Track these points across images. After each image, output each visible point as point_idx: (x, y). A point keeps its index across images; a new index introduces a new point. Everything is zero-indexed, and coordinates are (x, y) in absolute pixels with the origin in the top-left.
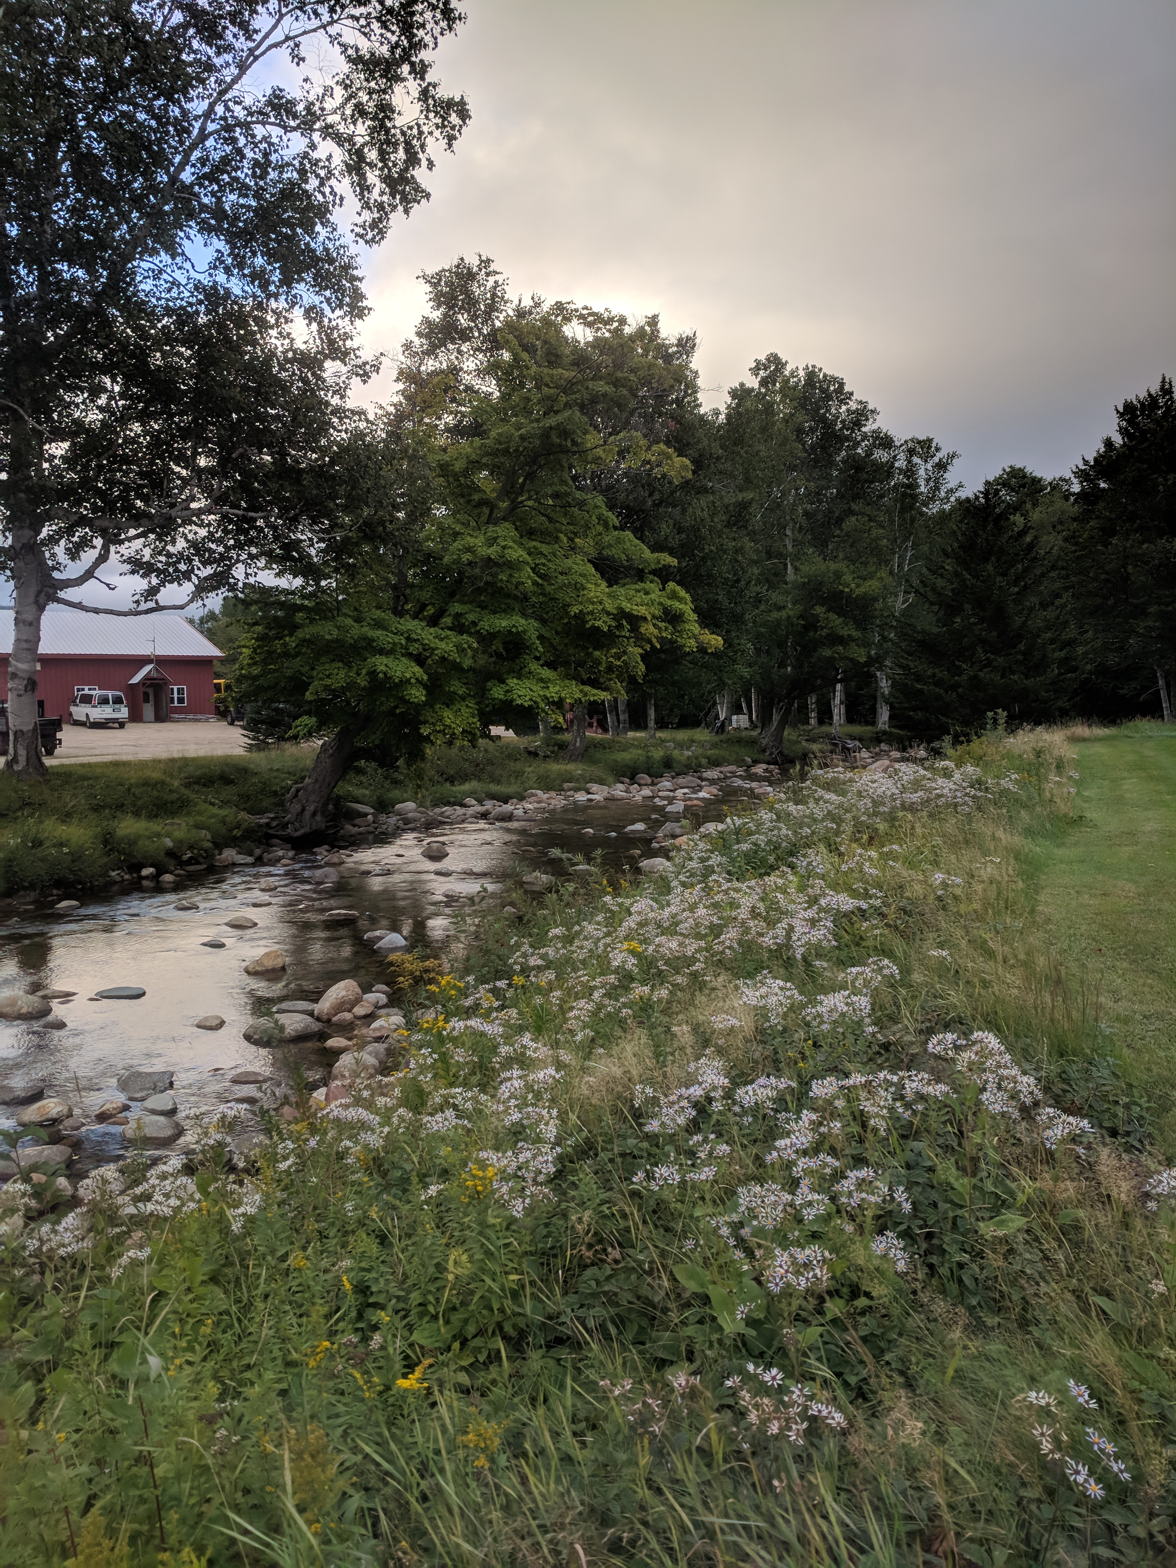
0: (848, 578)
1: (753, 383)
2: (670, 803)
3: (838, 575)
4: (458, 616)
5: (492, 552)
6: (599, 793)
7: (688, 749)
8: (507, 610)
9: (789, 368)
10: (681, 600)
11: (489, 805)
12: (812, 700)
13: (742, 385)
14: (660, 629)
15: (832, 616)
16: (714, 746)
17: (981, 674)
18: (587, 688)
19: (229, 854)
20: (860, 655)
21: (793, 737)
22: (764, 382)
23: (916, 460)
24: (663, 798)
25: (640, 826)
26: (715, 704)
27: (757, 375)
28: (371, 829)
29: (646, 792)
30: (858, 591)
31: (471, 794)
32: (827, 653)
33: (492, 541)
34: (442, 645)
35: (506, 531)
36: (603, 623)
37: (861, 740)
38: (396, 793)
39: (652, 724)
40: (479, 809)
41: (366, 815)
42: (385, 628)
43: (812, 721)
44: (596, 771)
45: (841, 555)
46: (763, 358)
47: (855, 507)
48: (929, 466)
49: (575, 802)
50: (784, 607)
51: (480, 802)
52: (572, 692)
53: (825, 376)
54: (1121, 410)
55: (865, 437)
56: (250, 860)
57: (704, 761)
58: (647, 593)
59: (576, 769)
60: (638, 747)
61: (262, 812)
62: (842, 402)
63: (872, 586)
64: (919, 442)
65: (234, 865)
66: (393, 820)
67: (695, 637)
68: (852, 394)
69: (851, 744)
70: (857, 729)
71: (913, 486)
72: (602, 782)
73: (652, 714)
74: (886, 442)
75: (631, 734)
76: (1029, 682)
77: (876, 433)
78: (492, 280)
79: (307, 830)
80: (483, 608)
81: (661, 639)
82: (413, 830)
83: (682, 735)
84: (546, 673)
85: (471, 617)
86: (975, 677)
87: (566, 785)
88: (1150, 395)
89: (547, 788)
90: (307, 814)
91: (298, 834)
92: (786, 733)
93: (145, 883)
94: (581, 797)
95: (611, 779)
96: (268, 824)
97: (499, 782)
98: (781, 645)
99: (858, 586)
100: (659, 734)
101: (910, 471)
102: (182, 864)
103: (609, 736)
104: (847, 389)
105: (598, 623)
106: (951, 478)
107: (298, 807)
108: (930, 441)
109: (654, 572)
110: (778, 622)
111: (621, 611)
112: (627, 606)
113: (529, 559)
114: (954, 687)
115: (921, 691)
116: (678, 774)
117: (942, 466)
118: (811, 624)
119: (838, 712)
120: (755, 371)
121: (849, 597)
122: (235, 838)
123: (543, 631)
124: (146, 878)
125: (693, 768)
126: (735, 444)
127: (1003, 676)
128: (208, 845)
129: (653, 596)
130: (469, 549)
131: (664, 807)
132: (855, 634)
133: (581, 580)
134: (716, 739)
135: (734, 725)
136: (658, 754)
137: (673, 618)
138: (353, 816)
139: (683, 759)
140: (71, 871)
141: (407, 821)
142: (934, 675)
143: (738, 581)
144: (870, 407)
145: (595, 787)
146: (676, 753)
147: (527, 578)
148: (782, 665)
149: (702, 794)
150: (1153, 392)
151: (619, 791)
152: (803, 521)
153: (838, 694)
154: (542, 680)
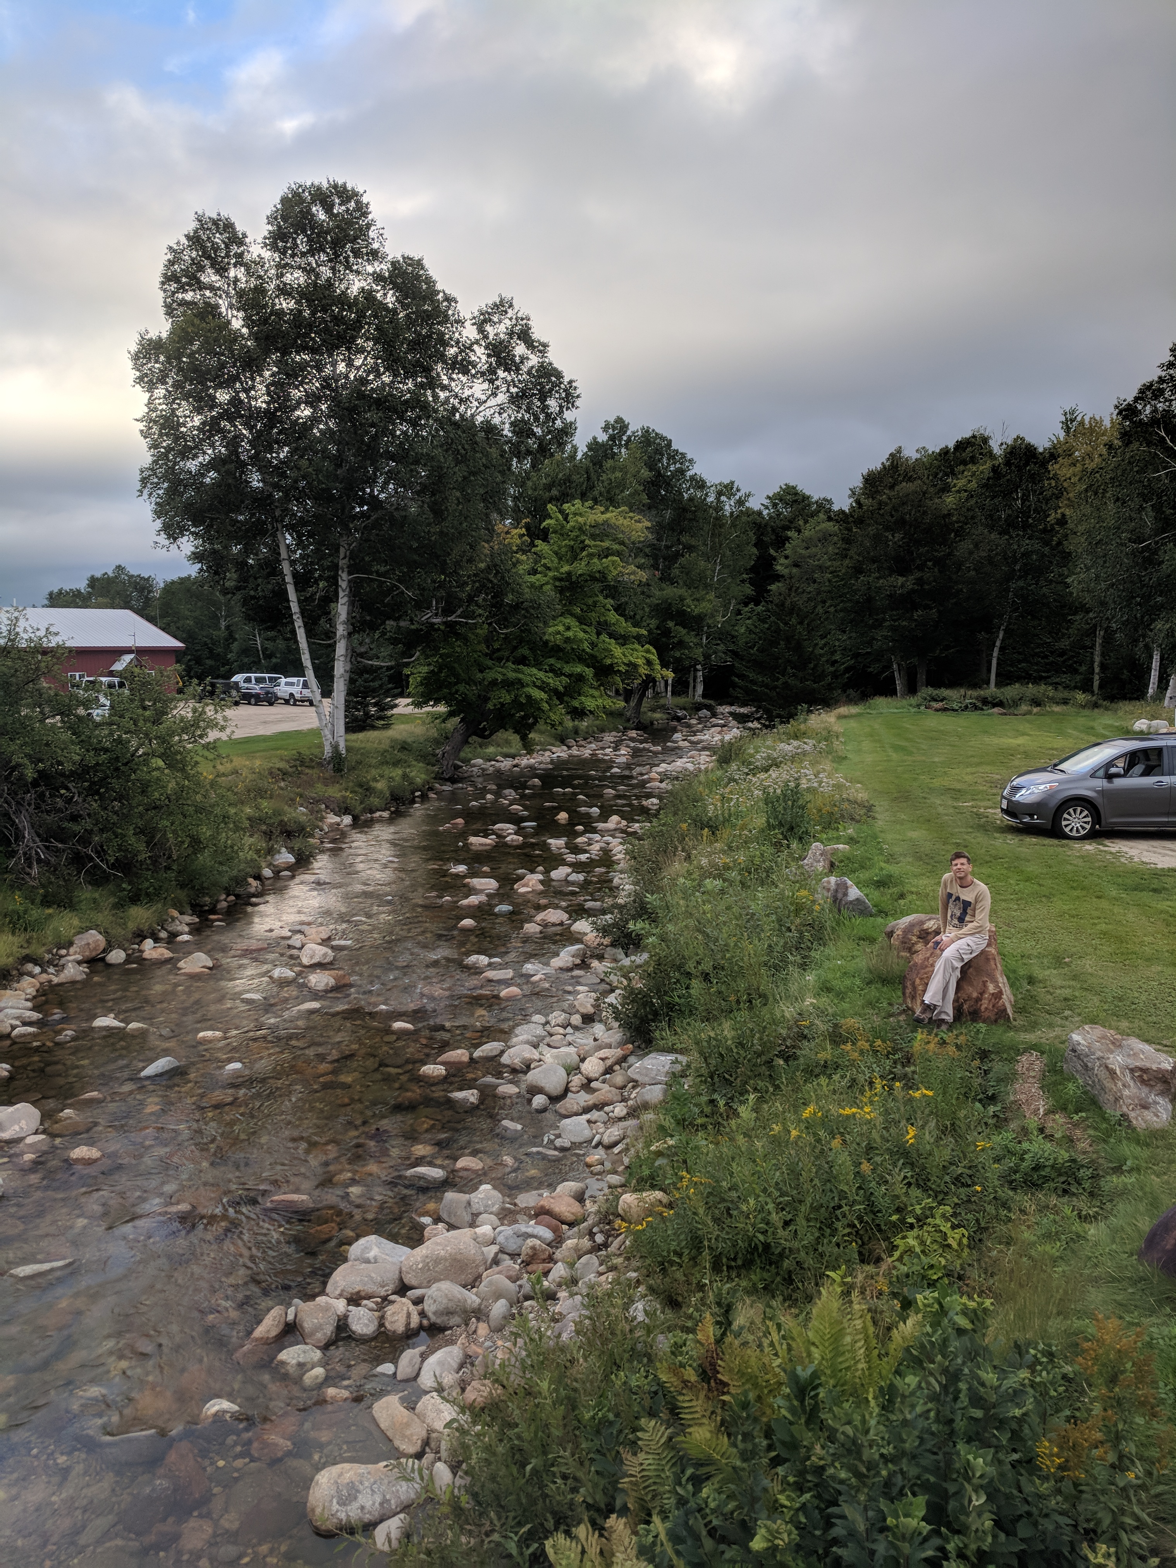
1: (603, 437)
3: (681, 598)
9: (631, 428)
13: (596, 439)
22: (612, 438)
23: (723, 498)
27: (606, 432)
37: (685, 709)
45: (681, 583)
46: (612, 420)
48: (732, 501)
53: (657, 435)
55: (686, 480)
58: (637, 651)
62: (670, 456)
63: (704, 606)
64: (725, 485)
69: (680, 713)
71: (722, 518)
74: (700, 484)
77: (693, 478)
99: (696, 606)
101: (719, 507)
108: (732, 482)
120: (605, 429)
129: (640, 652)
137: (649, 663)
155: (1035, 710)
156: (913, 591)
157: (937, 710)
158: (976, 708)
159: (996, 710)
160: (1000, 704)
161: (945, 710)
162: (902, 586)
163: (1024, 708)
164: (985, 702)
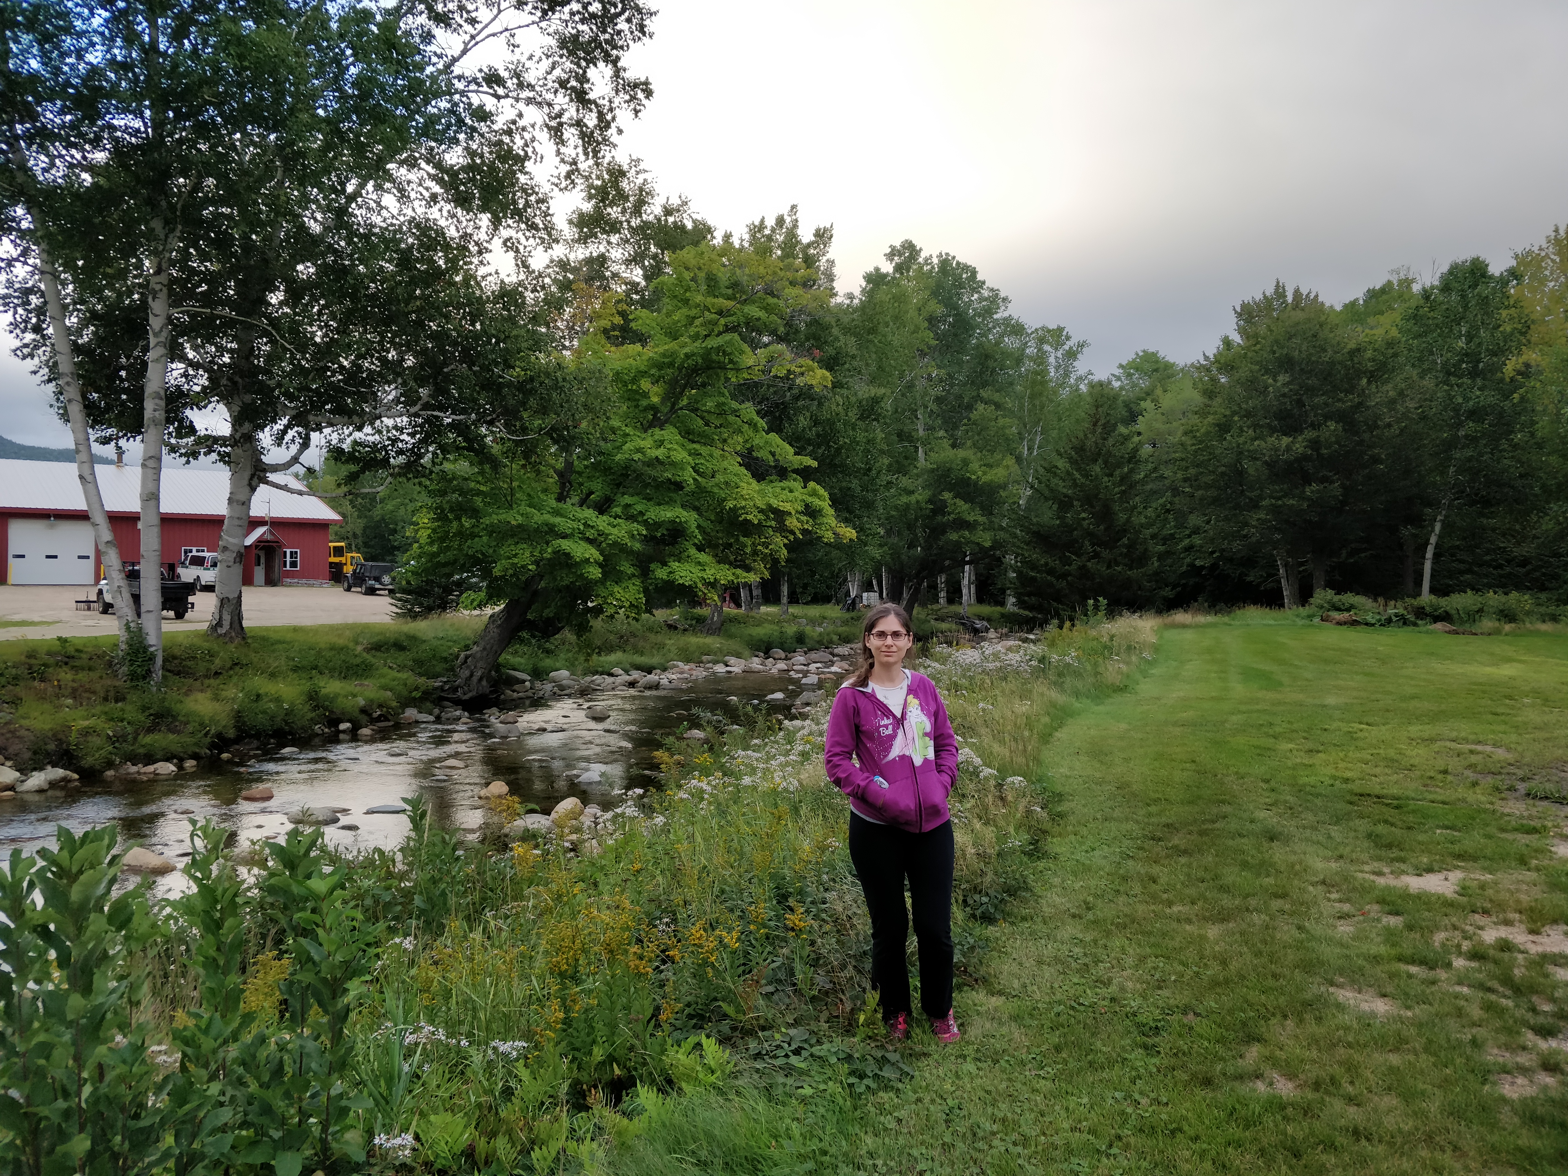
0: (975, 466)
1: (887, 268)
2: (805, 676)
3: (966, 462)
4: (628, 506)
5: (660, 453)
6: (737, 666)
7: (820, 625)
8: (670, 502)
9: (923, 255)
10: (819, 497)
11: (636, 675)
12: (942, 579)
13: (877, 269)
14: (802, 522)
15: (960, 502)
16: (845, 623)
17: (1089, 564)
18: (739, 571)
19: (411, 713)
20: (986, 539)
21: (922, 616)
22: (898, 268)
23: (1046, 347)
24: (798, 672)
25: (779, 695)
26: (845, 580)
27: (892, 260)
28: (530, 694)
29: (782, 665)
30: (985, 479)
31: (618, 664)
32: (954, 536)
33: (660, 444)
34: (615, 531)
35: (670, 433)
36: (754, 518)
37: (989, 620)
38: (548, 662)
39: (785, 600)
40: (627, 678)
41: (524, 681)
42: (562, 516)
43: (942, 601)
44: (733, 645)
45: (969, 443)
46: (898, 244)
47: (983, 393)
48: (1059, 354)
49: (714, 673)
50: (913, 492)
51: (627, 672)
52: (725, 574)
53: (958, 263)
54: (1238, 309)
55: (997, 323)
56: (431, 718)
57: (835, 638)
58: (791, 491)
59: (714, 642)
60: (772, 622)
61: (436, 676)
62: (974, 290)
63: (997, 475)
64: (1049, 331)
65: (417, 722)
66: (548, 687)
67: (832, 528)
68: (984, 283)
69: (979, 624)
70: (986, 609)
71: (1044, 372)
72: (738, 656)
73: (785, 590)
74: (1017, 329)
75: (764, 609)
76: (1133, 573)
77: (1007, 321)
78: (641, 177)
79: (474, 693)
80: (649, 500)
81: (805, 532)
82: (569, 696)
83: (815, 611)
84: (703, 557)
85: (639, 507)
86: (1084, 566)
87: (704, 658)
88: (1265, 296)
89: (688, 661)
90: (475, 679)
91: (466, 697)
92: (915, 612)
93: (342, 736)
94: (720, 669)
95: (747, 653)
96: (441, 688)
97: (642, 654)
98: (910, 527)
99: (985, 473)
100: (791, 610)
101: (1041, 359)
102: (373, 721)
103: (742, 610)
104: (979, 277)
105: (749, 517)
106: (1081, 366)
107: (468, 673)
108: (1060, 330)
109: (796, 471)
110: (908, 506)
111: (770, 506)
112: (775, 503)
113: (690, 459)
114: (1064, 576)
115: (1034, 579)
116: (810, 650)
117: (1072, 355)
118: (939, 508)
119: (968, 592)
120: (890, 256)
121: (976, 483)
122: (414, 699)
123: (701, 521)
124: (344, 732)
125: (824, 644)
126: (869, 333)
127: (1109, 567)
128: (394, 704)
129: (796, 494)
130: (639, 450)
131: (799, 680)
132: (981, 519)
133: (735, 479)
134: (848, 615)
135: (865, 602)
136: (791, 630)
137: (811, 512)
138: (512, 682)
139: (815, 635)
140: (287, 723)
141: (562, 688)
142: (1046, 564)
143: (870, 470)
144: (1002, 294)
145: (732, 660)
146: (808, 629)
147: (688, 476)
148: (911, 546)
149: (834, 669)
150: (1268, 294)
151: (756, 663)
152: (932, 406)
153: (966, 575)
154: (699, 563)
155: (1508, 627)
156: (1305, 458)
157: (1339, 623)
158: (1405, 622)
159: (1439, 626)
160: (1446, 617)
161: (1354, 623)
162: (1288, 448)
163: (1488, 624)
164: (1421, 613)
